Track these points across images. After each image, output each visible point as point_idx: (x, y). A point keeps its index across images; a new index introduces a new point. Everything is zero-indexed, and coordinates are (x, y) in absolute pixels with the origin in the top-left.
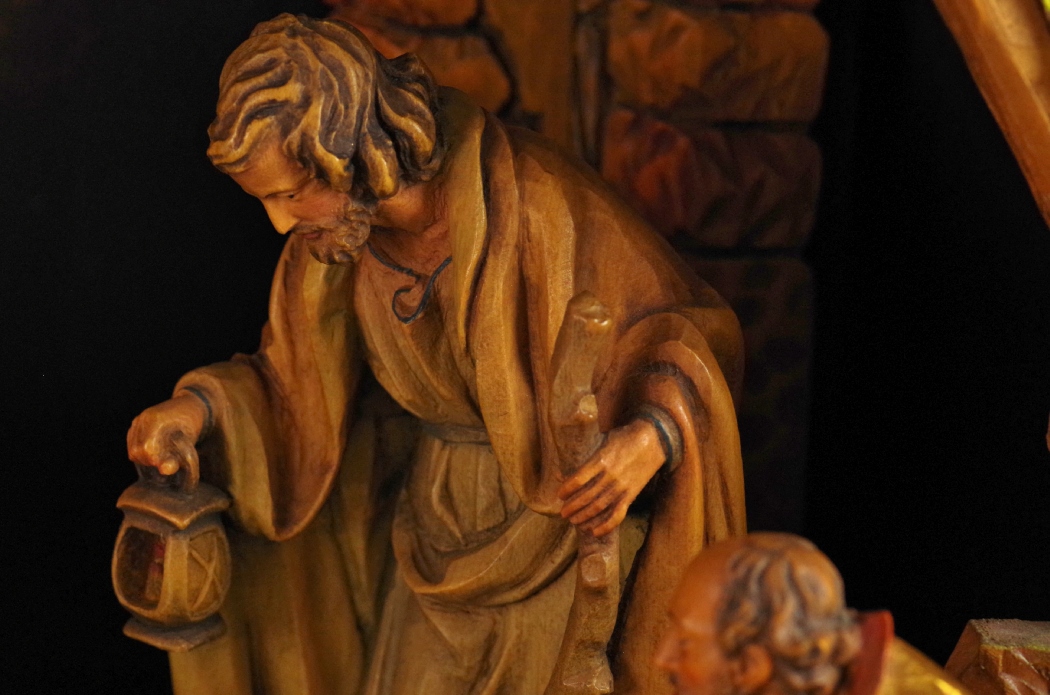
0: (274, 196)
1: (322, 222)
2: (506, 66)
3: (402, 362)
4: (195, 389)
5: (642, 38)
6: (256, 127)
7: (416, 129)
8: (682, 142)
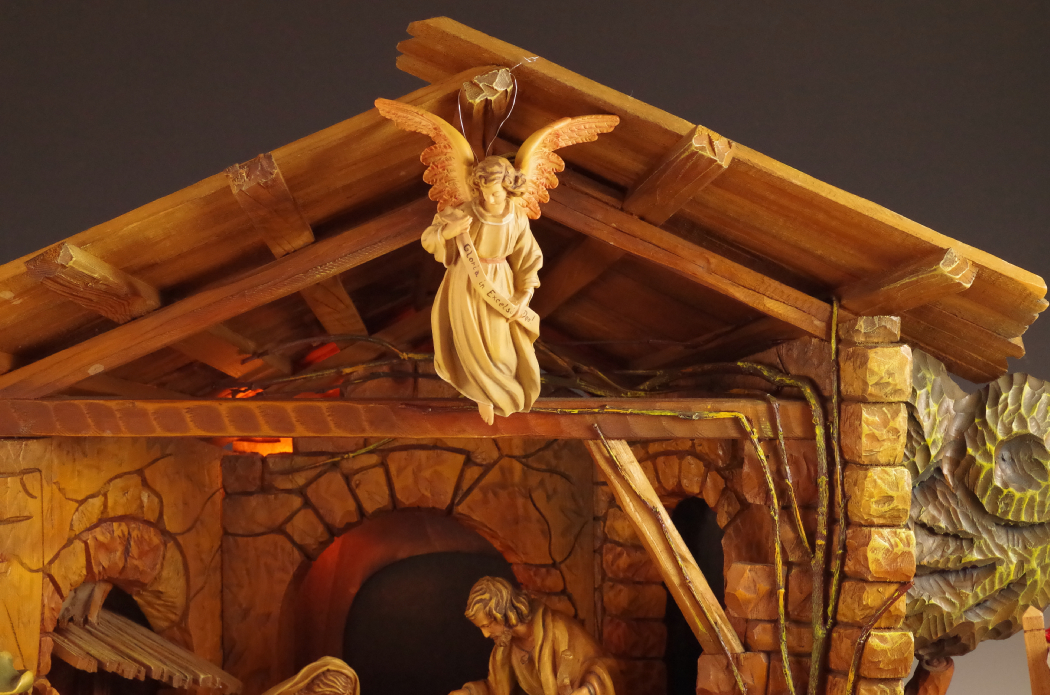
0: (483, 626)
1: (497, 634)
2: (574, 605)
3: (525, 678)
4: (467, 688)
5: (611, 594)
6: (477, 605)
7: (523, 608)
8: (624, 625)
